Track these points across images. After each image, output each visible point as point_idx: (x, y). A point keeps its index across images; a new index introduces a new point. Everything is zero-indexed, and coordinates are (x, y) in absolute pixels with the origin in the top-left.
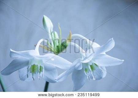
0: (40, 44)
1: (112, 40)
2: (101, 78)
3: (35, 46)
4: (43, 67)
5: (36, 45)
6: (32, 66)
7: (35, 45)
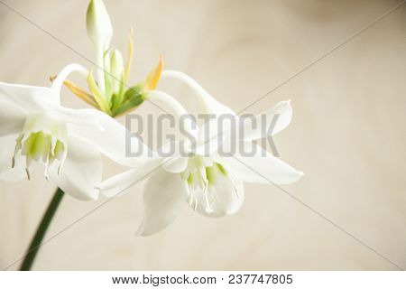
0: (68, 77)
1: (286, 104)
2: (223, 214)
3: (51, 80)
4: (66, 146)
5: (55, 78)
6: (33, 134)
7: (53, 77)
